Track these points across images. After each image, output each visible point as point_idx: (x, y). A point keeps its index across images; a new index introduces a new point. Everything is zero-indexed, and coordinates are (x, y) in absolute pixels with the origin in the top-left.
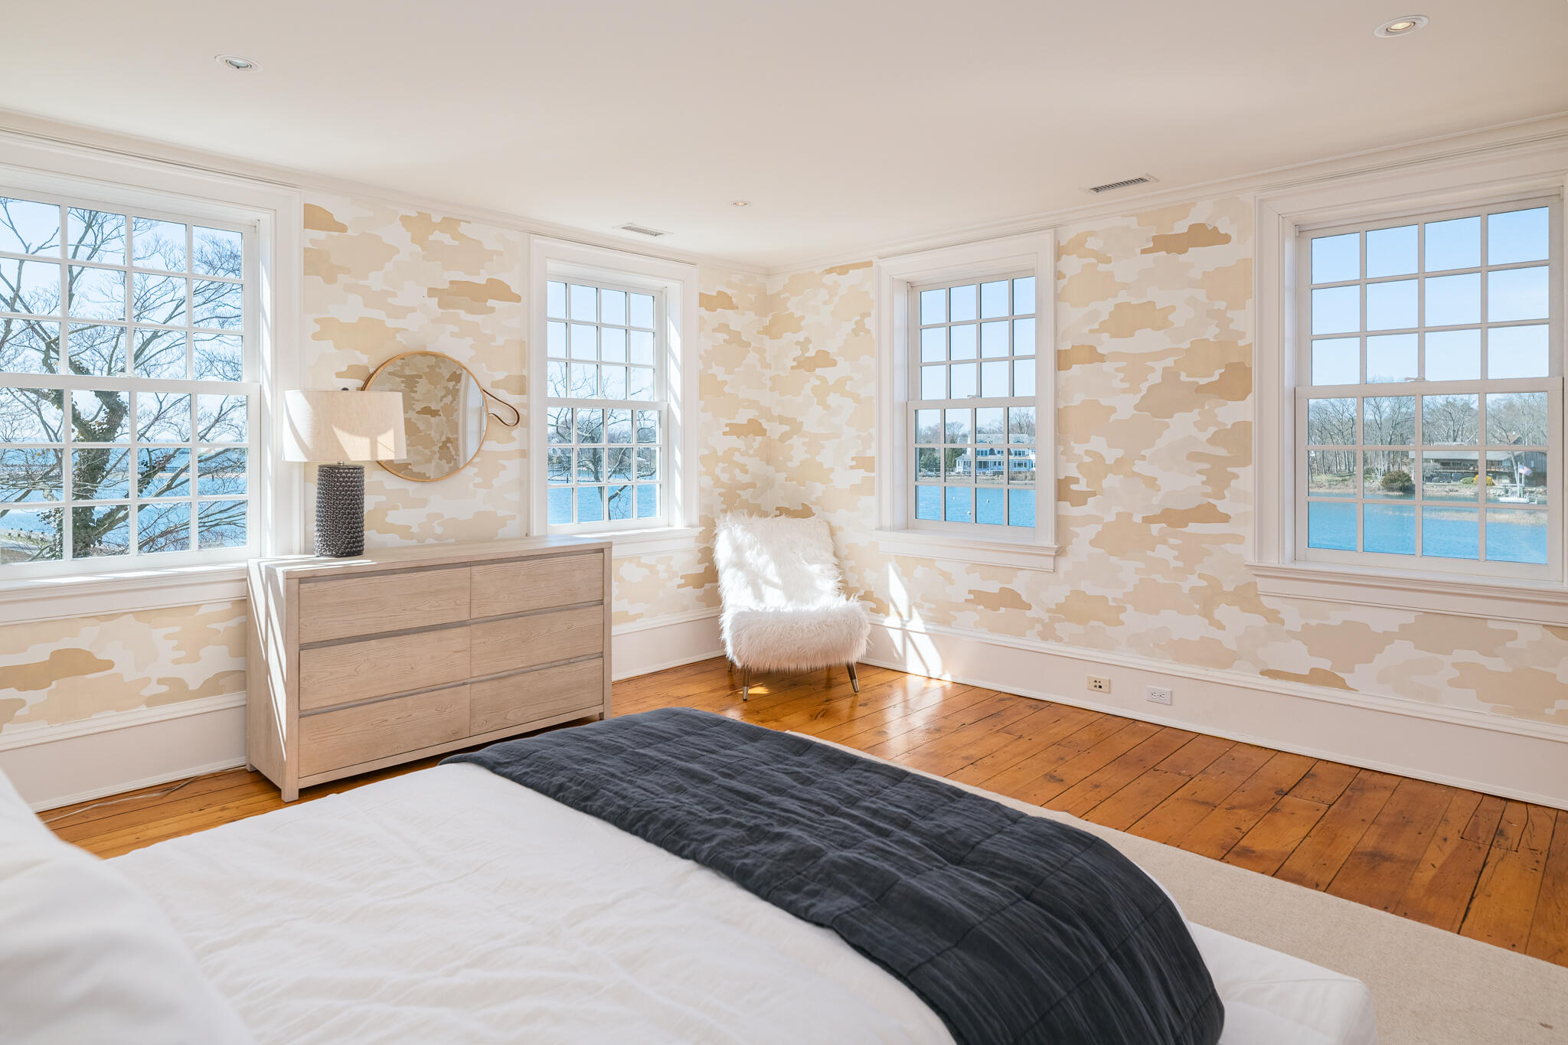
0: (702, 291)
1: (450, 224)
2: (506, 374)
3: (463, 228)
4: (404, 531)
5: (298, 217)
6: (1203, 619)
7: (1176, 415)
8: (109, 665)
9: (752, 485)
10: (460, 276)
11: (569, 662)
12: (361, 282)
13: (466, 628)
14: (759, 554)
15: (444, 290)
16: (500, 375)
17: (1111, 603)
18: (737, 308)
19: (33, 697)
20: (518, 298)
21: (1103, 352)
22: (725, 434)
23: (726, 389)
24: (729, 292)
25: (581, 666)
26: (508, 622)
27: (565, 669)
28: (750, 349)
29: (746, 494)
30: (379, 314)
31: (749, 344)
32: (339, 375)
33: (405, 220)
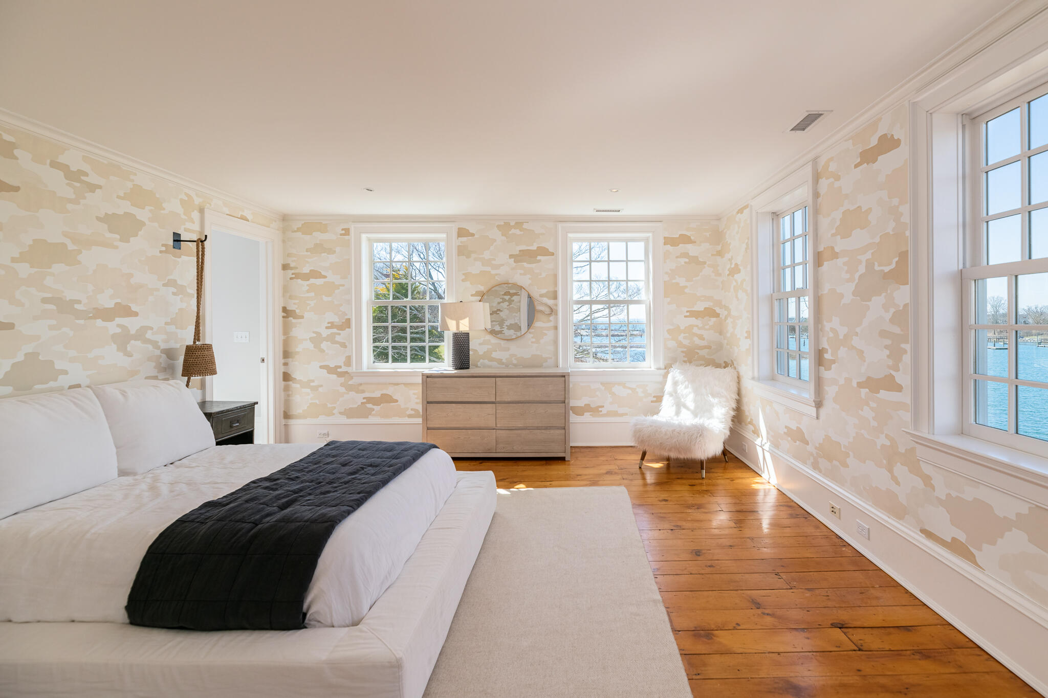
0: (667, 235)
1: (519, 225)
2: (546, 290)
3: (525, 226)
4: (500, 361)
5: (455, 234)
6: (888, 473)
7: (874, 298)
8: (397, 401)
9: (709, 347)
10: (524, 247)
11: (546, 428)
12: (481, 256)
13: (493, 405)
14: (686, 387)
15: (516, 255)
16: (544, 291)
17: (843, 449)
18: (695, 242)
19: (376, 408)
20: (553, 254)
21: (837, 251)
22: (686, 317)
23: (687, 291)
24: (688, 234)
25: (552, 431)
26: (514, 405)
27: (543, 431)
28: (706, 265)
29: (703, 353)
30: (488, 269)
31: (705, 263)
32: (472, 295)
33: (498, 226)
